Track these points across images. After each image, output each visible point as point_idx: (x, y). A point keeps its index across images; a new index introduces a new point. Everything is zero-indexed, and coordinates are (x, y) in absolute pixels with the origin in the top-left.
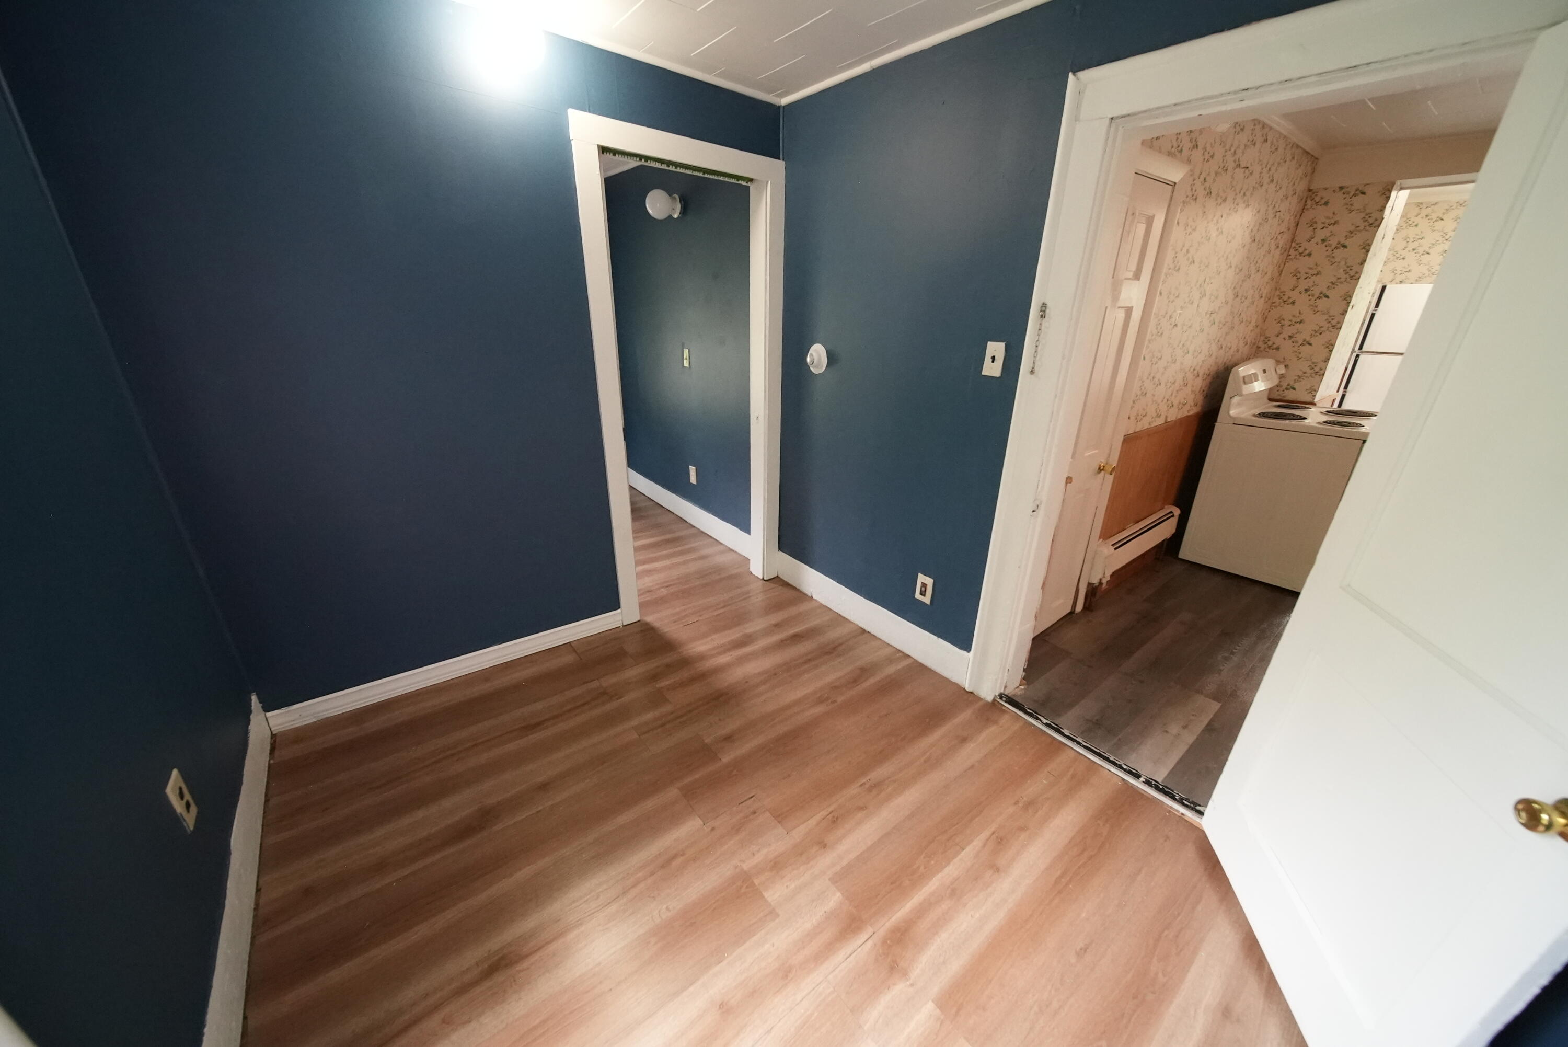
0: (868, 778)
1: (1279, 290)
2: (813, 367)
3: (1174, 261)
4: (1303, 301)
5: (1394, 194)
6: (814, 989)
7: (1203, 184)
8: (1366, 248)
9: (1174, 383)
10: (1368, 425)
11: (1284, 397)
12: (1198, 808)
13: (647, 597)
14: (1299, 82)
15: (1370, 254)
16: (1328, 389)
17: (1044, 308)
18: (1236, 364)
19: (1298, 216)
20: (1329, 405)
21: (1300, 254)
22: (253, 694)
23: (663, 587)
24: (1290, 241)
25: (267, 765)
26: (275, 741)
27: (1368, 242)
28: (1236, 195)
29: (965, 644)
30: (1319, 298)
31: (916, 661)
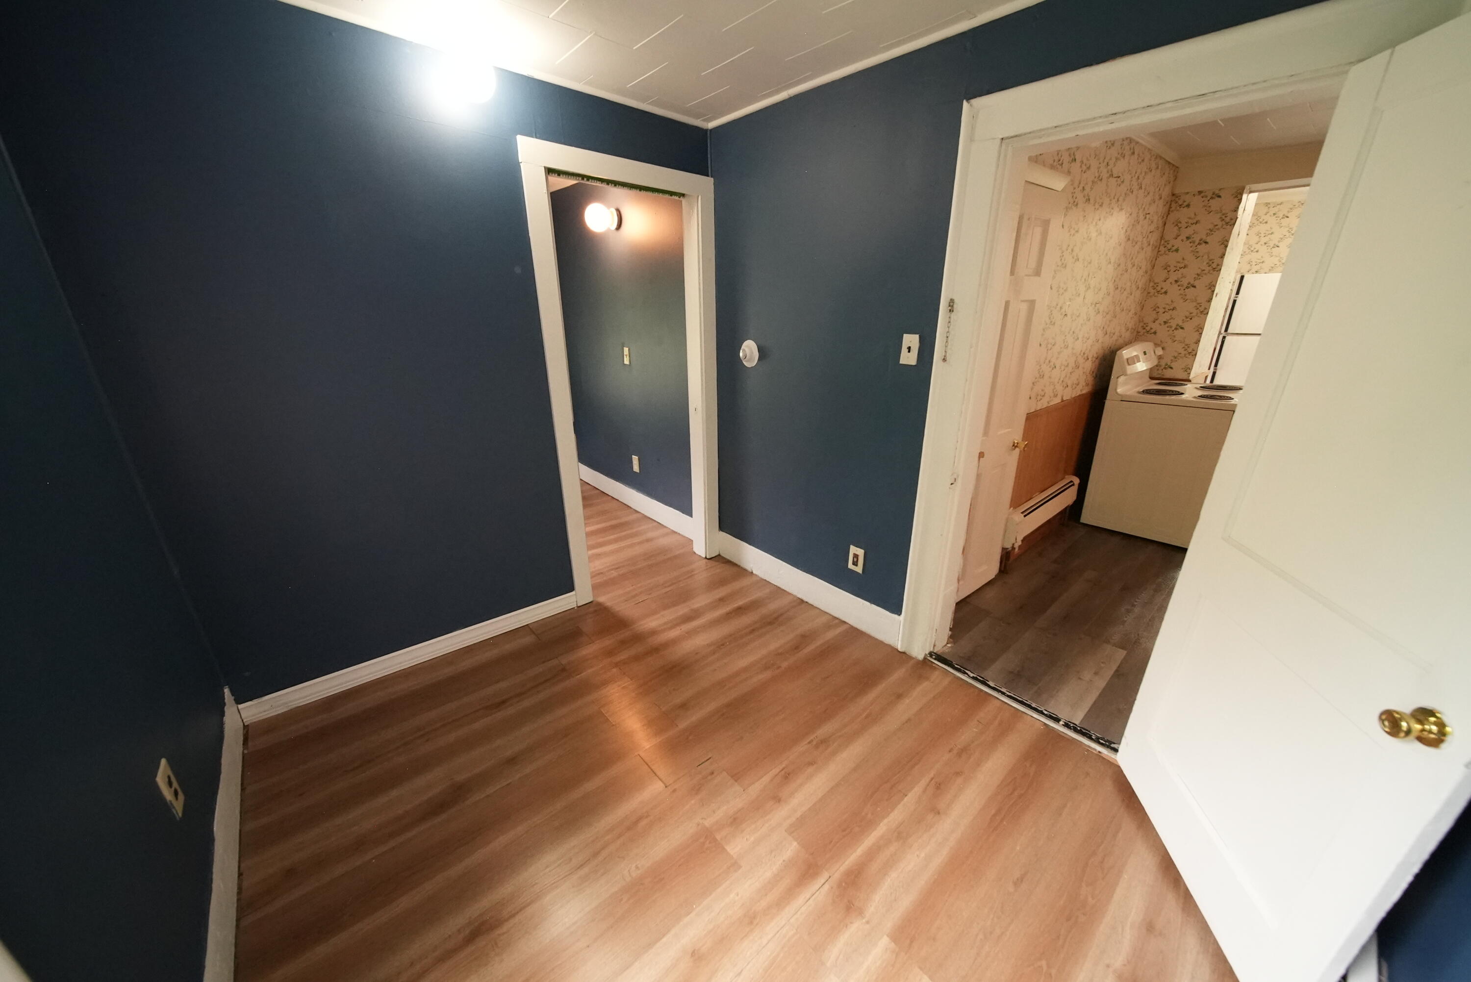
0: (814, 736)
1: (1153, 282)
2: (746, 361)
3: (1061, 259)
4: (1174, 291)
5: (1245, 196)
6: (778, 932)
7: (1083, 192)
8: (1225, 243)
9: (1067, 366)
10: (1236, 397)
11: (1163, 375)
12: (1113, 745)
13: (598, 580)
14: (1160, 107)
15: (1228, 249)
16: (1200, 367)
17: (951, 303)
18: (1120, 348)
19: (1165, 217)
20: (1202, 381)
21: (1169, 250)
22: (225, 687)
23: (612, 570)
24: (1159, 238)
25: (241, 754)
26: (247, 732)
27: (1226, 238)
28: (1111, 200)
29: (896, 607)
30: (1187, 288)
31: (852, 627)
